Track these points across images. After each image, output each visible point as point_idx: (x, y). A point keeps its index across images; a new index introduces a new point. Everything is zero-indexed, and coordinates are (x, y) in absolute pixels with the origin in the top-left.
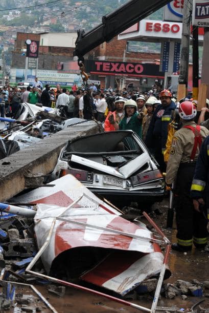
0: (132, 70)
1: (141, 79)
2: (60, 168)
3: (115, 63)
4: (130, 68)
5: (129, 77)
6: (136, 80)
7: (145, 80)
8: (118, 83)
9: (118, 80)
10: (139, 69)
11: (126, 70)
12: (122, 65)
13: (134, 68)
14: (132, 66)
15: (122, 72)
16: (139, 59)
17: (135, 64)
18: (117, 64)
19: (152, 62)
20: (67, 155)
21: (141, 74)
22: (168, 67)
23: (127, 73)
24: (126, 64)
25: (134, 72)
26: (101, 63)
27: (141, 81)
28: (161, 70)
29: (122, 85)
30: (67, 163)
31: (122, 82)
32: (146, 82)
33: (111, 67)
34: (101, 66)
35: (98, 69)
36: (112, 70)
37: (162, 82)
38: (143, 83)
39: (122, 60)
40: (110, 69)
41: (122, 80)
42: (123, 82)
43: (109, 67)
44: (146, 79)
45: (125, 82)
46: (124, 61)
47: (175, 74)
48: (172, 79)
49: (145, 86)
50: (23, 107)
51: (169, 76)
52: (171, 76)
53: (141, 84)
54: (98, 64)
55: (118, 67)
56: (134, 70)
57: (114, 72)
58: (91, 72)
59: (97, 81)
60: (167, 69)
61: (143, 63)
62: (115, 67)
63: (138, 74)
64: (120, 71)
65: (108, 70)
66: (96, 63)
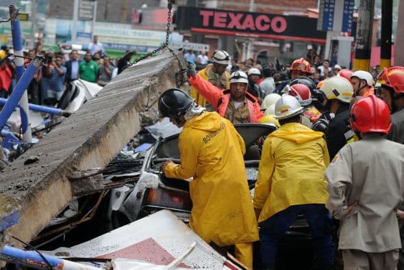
0: (266, 27)
1: (282, 43)
2: (145, 185)
3: (236, 13)
4: (263, 23)
5: (260, 39)
6: (272, 44)
7: (288, 46)
8: (239, 50)
9: (240, 44)
10: (279, 25)
11: (255, 27)
12: (250, 18)
13: (269, 23)
14: (267, 19)
15: (248, 30)
16: (277, 8)
17: (271, 16)
18: (240, 16)
19: (301, 14)
20: (156, 163)
21: (282, 34)
22: (332, 22)
23: (257, 31)
24: (255, 15)
25: (270, 31)
26: (211, 13)
27: (281, 48)
28: (320, 28)
29: (246, 53)
30: (157, 176)
31: (247, 48)
32: (291, 49)
33: (229, 20)
34: (211, 19)
35: (206, 23)
36: (231, 26)
37: (319, 48)
38: (285, 50)
39: (248, 8)
40: (227, 23)
41: (247, 44)
42: (249, 47)
43: (225, 20)
44: (292, 44)
45: (253, 48)
46: (251, 10)
47: (344, 35)
48: (340, 44)
49: (290, 55)
50: (76, 88)
51: (334, 38)
52: (339, 38)
53: (282, 52)
54: (206, 15)
55: (242, 22)
56: (270, 28)
57: (235, 29)
58: (193, 29)
59: (204, 46)
60: (332, 26)
61: (286, 14)
62: (235, 21)
63: (277, 34)
64: (244, 27)
65: (223, 26)
66: (202, 13)
